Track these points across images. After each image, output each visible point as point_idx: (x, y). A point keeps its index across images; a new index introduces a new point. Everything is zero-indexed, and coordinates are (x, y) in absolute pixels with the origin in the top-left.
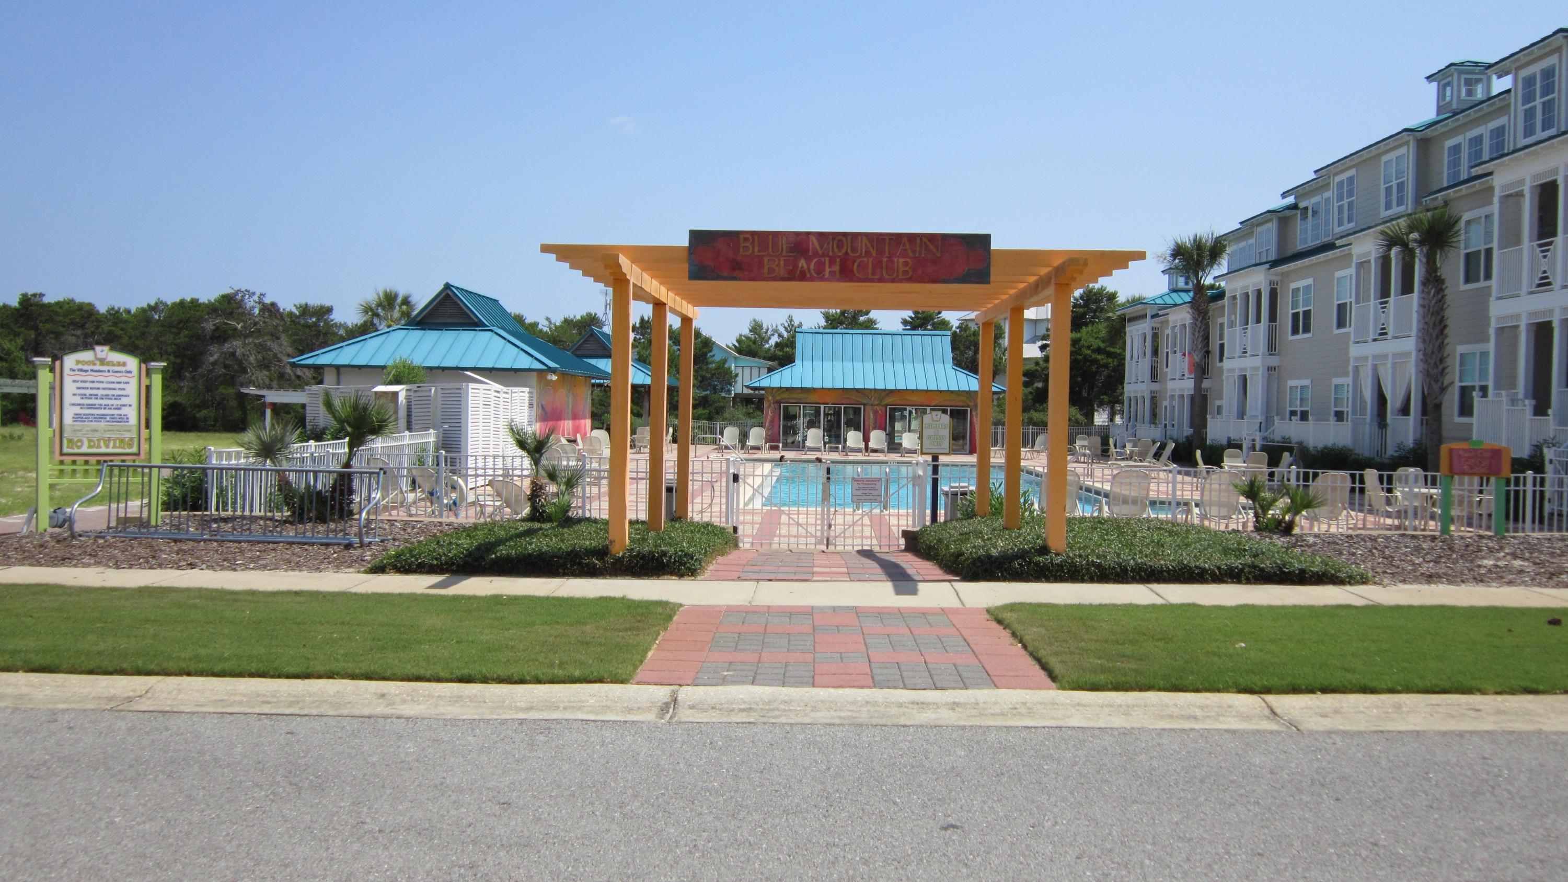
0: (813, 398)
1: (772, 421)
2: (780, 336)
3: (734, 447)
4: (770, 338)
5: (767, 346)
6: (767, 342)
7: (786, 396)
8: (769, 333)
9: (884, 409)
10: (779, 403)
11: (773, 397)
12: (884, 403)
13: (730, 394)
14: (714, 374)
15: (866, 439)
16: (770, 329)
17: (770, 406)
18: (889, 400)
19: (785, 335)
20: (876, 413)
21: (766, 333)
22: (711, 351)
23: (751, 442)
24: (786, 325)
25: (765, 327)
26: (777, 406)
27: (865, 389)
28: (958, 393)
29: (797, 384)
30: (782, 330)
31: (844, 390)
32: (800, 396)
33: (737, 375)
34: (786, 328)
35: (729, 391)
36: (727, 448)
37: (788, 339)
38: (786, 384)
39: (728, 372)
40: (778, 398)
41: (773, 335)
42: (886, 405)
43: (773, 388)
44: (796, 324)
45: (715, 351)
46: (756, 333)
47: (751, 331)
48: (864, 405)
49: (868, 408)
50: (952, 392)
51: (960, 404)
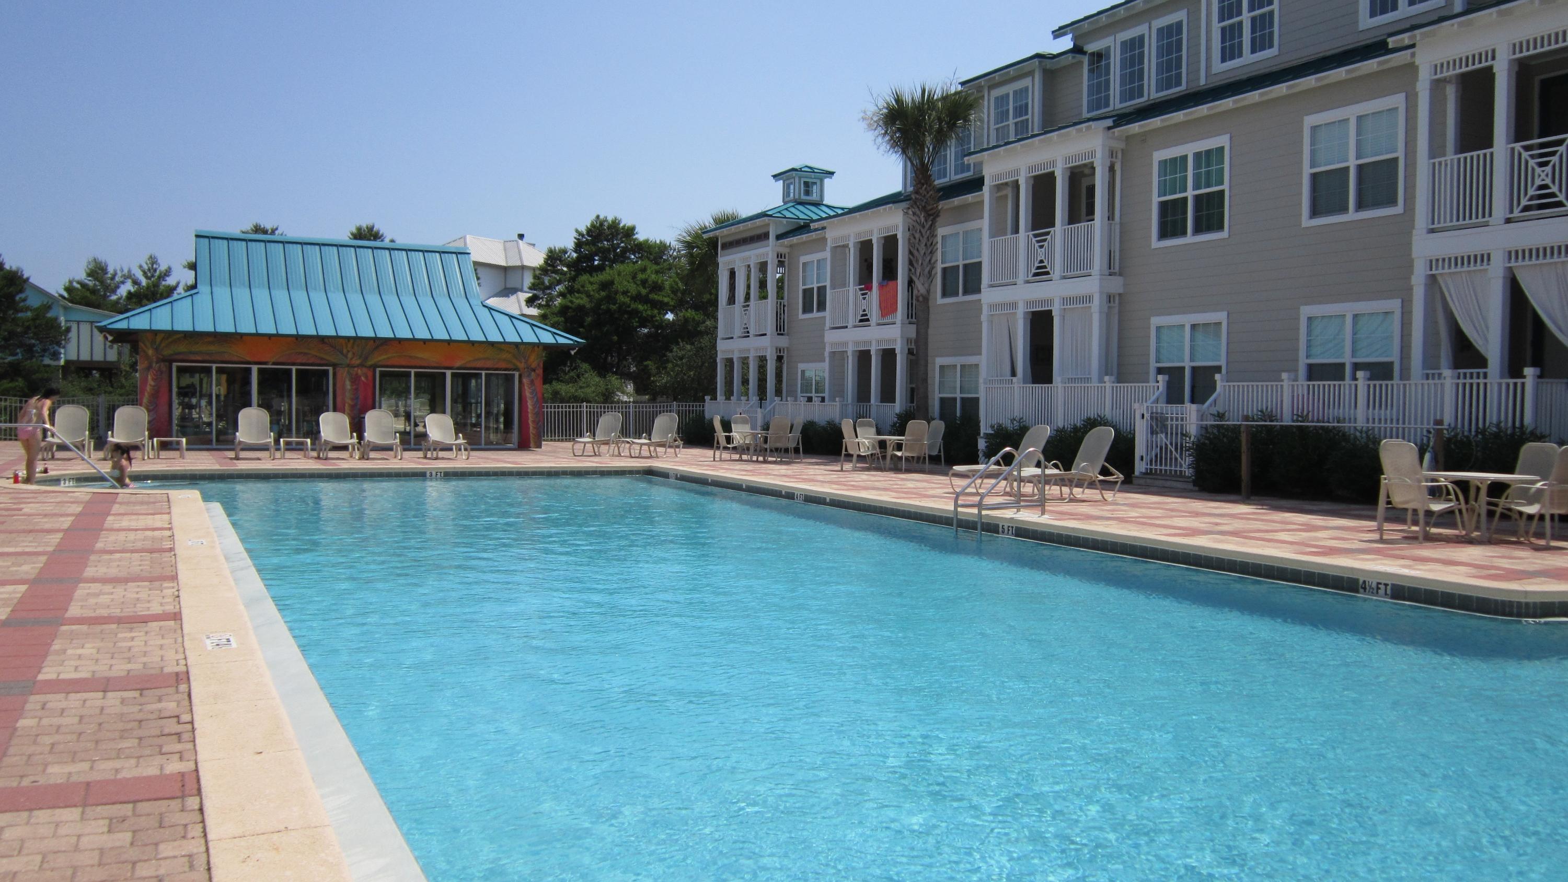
0: (238, 352)
1: (155, 395)
2: (135, 282)
3: (81, 447)
4: (118, 287)
5: (114, 298)
6: (114, 291)
7: (182, 348)
8: (117, 279)
9: (370, 374)
10: (169, 361)
11: (156, 349)
12: (369, 363)
13: (58, 359)
14: (28, 328)
15: (358, 427)
16: (119, 274)
17: (149, 368)
18: (379, 358)
19: (144, 282)
20: (355, 380)
21: (113, 278)
22: (21, 291)
23: (117, 437)
24: (146, 267)
25: (111, 270)
26: (164, 367)
27: (337, 337)
28: (502, 346)
29: (205, 326)
30: (140, 276)
31: (299, 339)
32: (213, 348)
33: (68, 330)
34: (145, 273)
35: (56, 356)
36: (63, 447)
37: (148, 287)
38: (184, 324)
39: (53, 325)
40: (167, 352)
41: (123, 283)
42: (374, 367)
43: (156, 333)
44: (163, 268)
45: (28, 292)
46: (96, 279)
47: (89, 275)
48: (335, 366)
49: (343, 373)
50: (493, 344)
51: (504, 365)
